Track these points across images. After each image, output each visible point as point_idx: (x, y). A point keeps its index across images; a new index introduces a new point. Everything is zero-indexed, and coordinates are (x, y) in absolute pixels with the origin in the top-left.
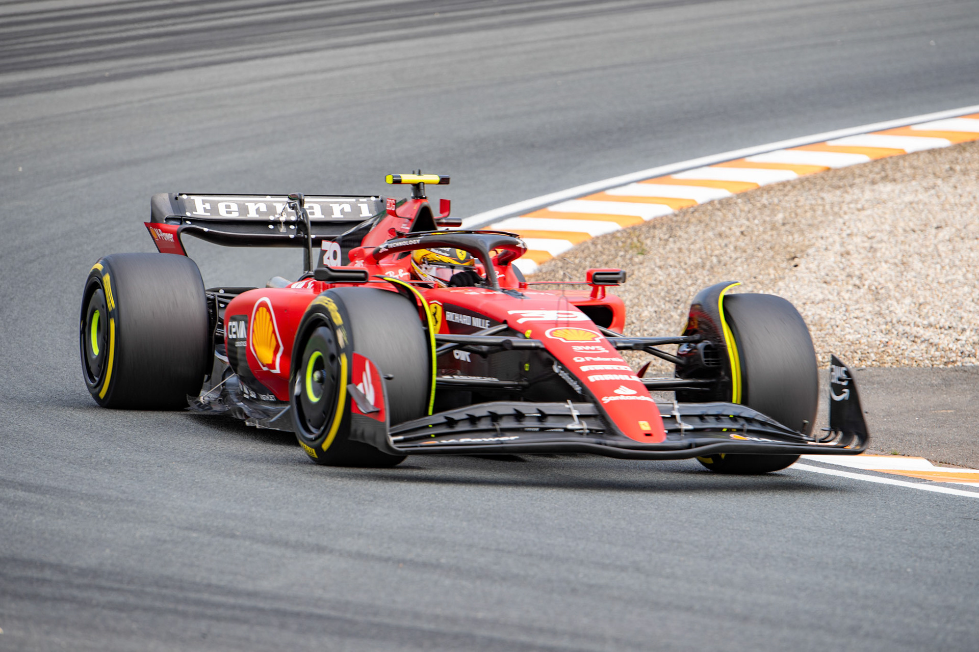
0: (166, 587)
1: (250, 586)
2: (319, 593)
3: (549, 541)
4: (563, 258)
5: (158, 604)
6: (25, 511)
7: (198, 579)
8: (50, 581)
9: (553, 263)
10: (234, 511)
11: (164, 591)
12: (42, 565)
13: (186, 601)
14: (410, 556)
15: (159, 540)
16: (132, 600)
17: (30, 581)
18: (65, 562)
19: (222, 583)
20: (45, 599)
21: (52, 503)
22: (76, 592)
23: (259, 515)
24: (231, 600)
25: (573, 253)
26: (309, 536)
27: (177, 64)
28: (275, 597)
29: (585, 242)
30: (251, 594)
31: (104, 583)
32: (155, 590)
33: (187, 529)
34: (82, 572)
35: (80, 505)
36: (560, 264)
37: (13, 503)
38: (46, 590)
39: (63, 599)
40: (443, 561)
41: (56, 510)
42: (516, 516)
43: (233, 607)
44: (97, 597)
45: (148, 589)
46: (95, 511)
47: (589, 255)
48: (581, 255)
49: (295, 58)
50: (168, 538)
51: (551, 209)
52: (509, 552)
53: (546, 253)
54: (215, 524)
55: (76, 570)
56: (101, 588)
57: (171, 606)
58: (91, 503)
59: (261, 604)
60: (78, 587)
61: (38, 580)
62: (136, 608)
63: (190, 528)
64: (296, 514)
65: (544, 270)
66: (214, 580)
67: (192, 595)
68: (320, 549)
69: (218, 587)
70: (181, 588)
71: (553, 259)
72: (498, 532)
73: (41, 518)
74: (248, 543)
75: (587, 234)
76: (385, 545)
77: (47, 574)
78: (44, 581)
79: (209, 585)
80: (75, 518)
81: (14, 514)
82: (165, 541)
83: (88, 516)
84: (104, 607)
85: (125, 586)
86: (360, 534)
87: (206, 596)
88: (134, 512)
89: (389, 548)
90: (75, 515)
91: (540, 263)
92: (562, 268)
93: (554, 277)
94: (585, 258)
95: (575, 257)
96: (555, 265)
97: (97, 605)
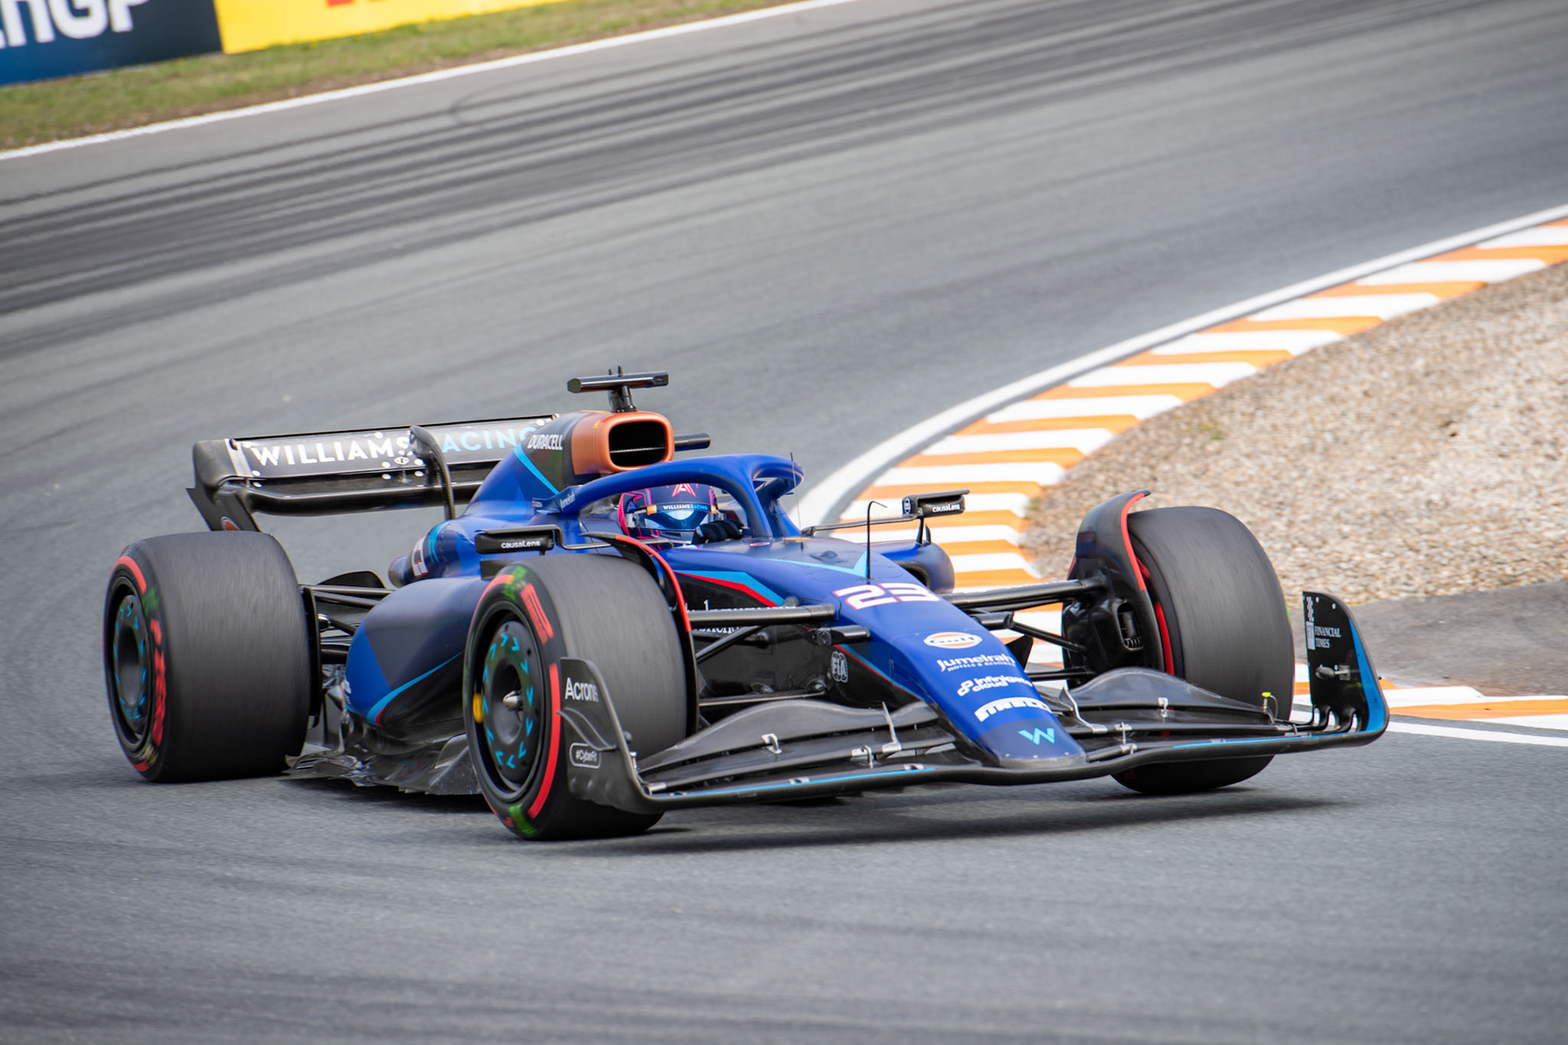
0: (587, 1001)
1: (709, 989)
2: (813, 990)
3: (1142, 883)
4: (1099, 455)
5: (579, 1027)
6: (362, 905)
8: (415, 1007)
9: (1086, 464)
11: (587, 1008)
12: (400, 984)
13: (619, 1019)
15: (564, 931)
16: (540, 1025)
17: (387, 1009)
21: (399, 889)
22: (454, 1020)
24: (686, 1013)
25: (1114, 447)
26: (786, 905)
27: (497, 220)
29: (1130, 429)
30: (713, 1001)
31: (496, 1003)
32: (570, 1006)
33: (602, 910)
34: (461, 989)
35: (441, 888)
36: (1097, 465)
37: (342, 894)
38: (411, 1021)
39: (438, 1033)
40: (990, 926)
41: (407, 899)
43: (690, 1023)
44: (489, 1024)
45: (561, 1006)
46: (464, 895)
47: (1138, 449)
48: (1126, 449)
49: (671, 195)
50: (577, 927)
51: (1075, 384)
52: (1086, 904)
53: (1074, 450)
54: (643, 900)
56: (491, 1011)
57: (599, 1029)
59: (731, 1016)
60: (459, 1012)
61: (397, 1007)
62: (548, 1036)
63: (607, 909)
65: (1075, 476)
66: (655, 983)
67: (628, 1010)
68: (806, 924)
69: (663, 994)
70: (610, 1001)
71: (1086, 459)
72: (1064, 875)
73: (387, 913)
74: (696, 923)
75: (1131, 417)
76: (900, 910)
77: (410, 996)
78: (405, 1008)
79: (649, 993)
80: (437, 908)
81: (346, 910)
82: (574, 932)
83: (455, 904)
85: (527, 1005)
86: (860, 896)
87: (647, 1010)
88: (521, 893)
89: (906, 913)
90: (435, 904)
91: (1067, 467)
92: (1100, 470)
93: (1090, 485)
94: (1133, 453)
95: (1119, 453)
96: (1090, 468)
97: (490, 1037)
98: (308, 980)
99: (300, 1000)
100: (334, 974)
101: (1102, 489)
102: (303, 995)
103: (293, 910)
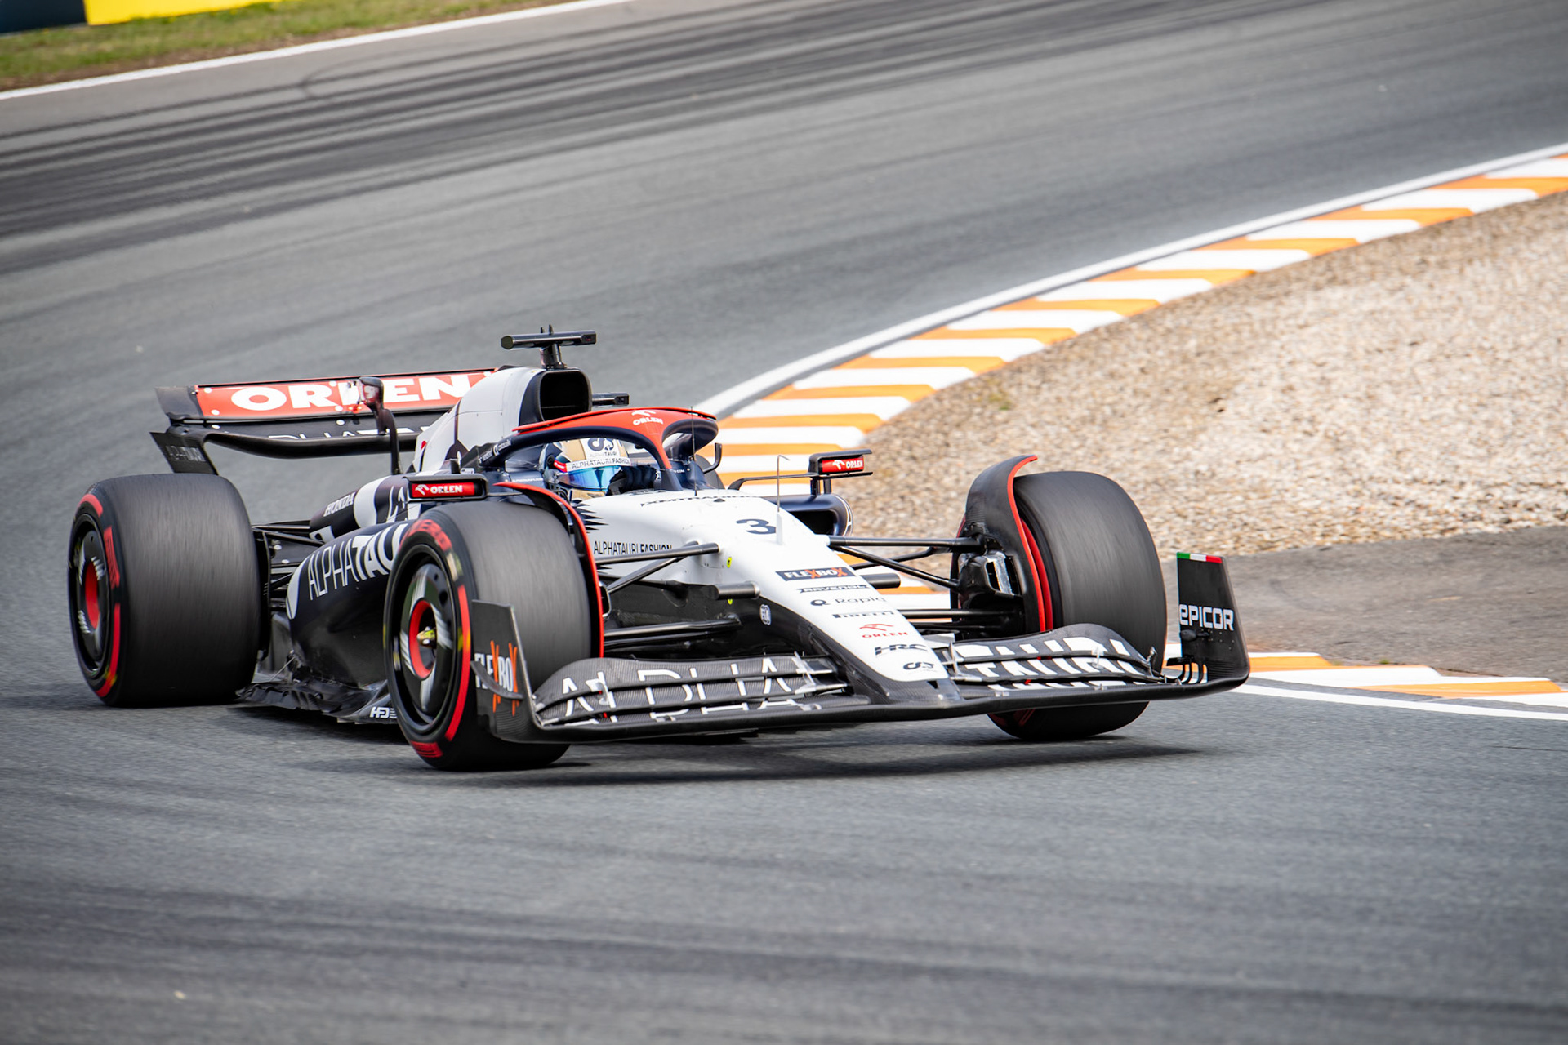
0: (402, 918)
1: (517, 910)
2: (614, 913)
4: (896, 421)
5: (393, 943)
6: (194, 825)
7: (444, 905)
8: (240, 921)
9: (885, 430)
11: (401, 925)
12: (227, 899)
13: (431, 936)
15: (383, 853)
16: (357, 940)
17: (213, 922)
18: (258, 892)
19: (479, 908)
20: (237, 947)
21: (229, 811)
22: (277, 935)
24: (494, 931)
25: (911, 414)
26: (592, 833)
27: (342, 188)
28: (555, 923)
29: (925, 398)
31: (316, 919)
32: (386, 923)
33: (419, 835)
34: (284, 906)
35: (268, 811)
36: (894, 430)
37: (176, 815)
38: (236, 935)
39: (262, 946)
40: (780, 856)
41: (236, 820)
44: (309, 939)
45: (378, 923)
46: (290, 818)
47: (932, 417)
48: (921, 416)
49: (505, 168)
50: (396, 850)
51: (875, 355)
52: (870, 838)
53: (873, 416)
54: (459, 826)
55: (274, 904)
56: (312, 927)
57: (412, 945)
58: (284, 807)
59: (536, 935)
60: (281, 926)
61: (223, 920)
62: (364, 951)
63: (425, 834)
65: (874, 440)
66: (467, 904)
67: (440, 928)
68: (609, 851)
69: (474, 914)
70: (423, 919)
71: (885, 424)
73: (217, 833)
74: (507, 849)
75: (926, 387)
76: (698, 840)
77: (236, 911)
78: (231, 922)
79: (461, 912)
80: (264, 829)
81: (179, 830)
82: (393, 855)
83: (281, 826)
84: (319, 953)
85: (345, 922)
86: (660, 826)
87: (458, 928)
88: (344, 817)
89: (703, 843)
90: (263, 826)
91: (867, 431)
92: (897, 435)
93: (888, 449)
94: (928, 421)
95: (915, 420)
96: (888, 433)
97: (309, 951)
98: (141, 894)
99: (132, 912)
100: (165, 889)
101: (899, 453)
102: (135, 907)
103: (129, 829)
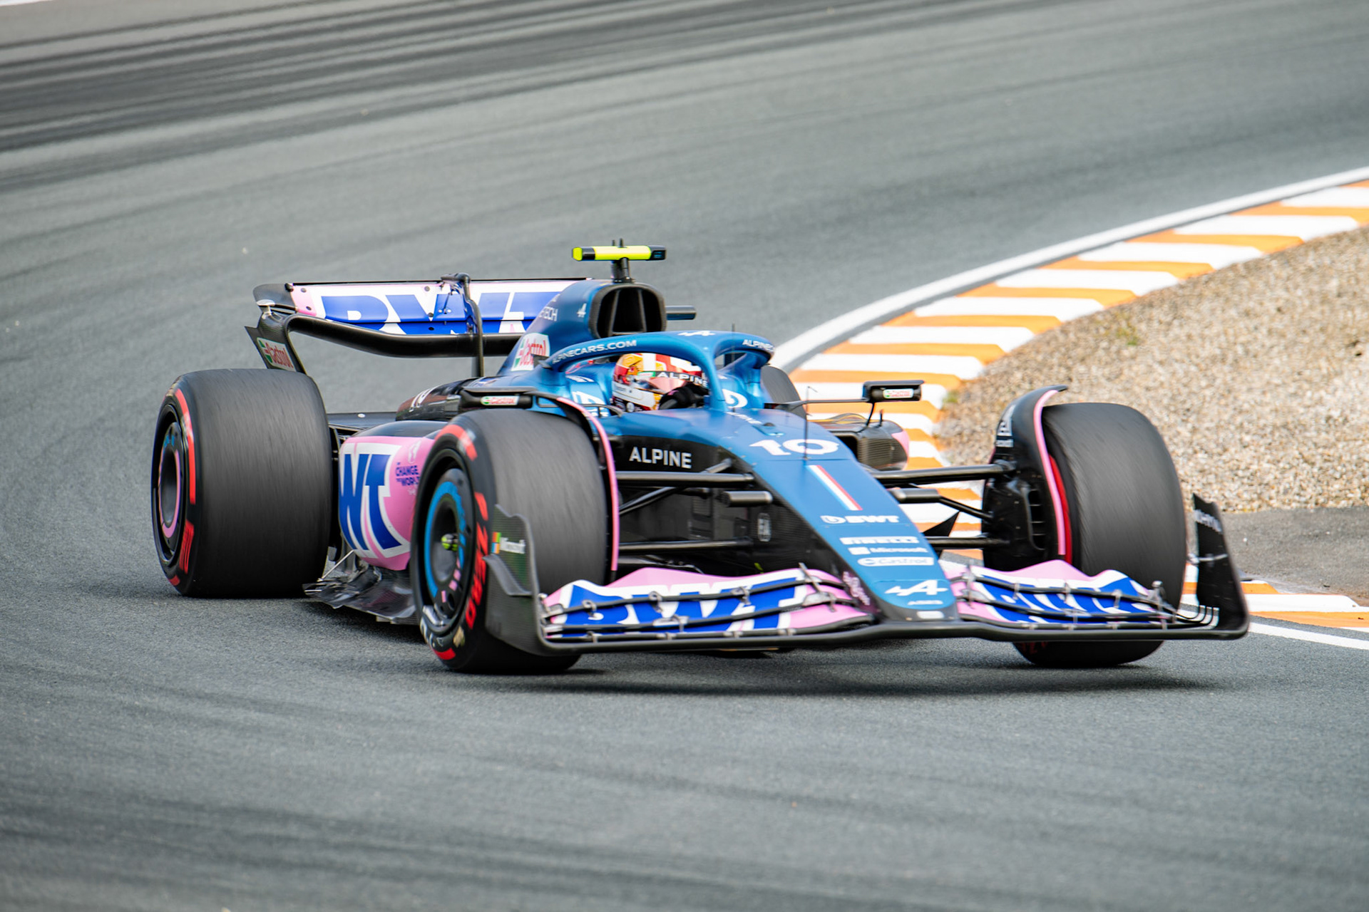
0: (460, 844)
1: (579, 840)
2: (677, 847)
3: (1007, 765)
4: (1019, 353)
5: (449, 869)
6: (260, 740)
7: (505, 832)
8: (296, 840)
9: (1006, 361)
10: (555, 733)
11: (459, 850)
12: (285, 817)
13: (488, 863)
14: (807, 791)
15: (450, 777)
16: (413, 864)
17: (269, 840)
18: (317, 811)
19: (540, 837)
20: (290, 866)
21: (297, 727)
22: (333, 855)
23: (590, 737)
24: (553, 861)
25: (1034, 346)
26: (663, 765)
27: (464, 93)
28: (617, 855)
29: (1050, 330)
30: (580, 852)
31: (373, 841)
32: (443, 848)
33: (488, 759)
34: (342, 826)
35: (337, 729)
36: (1015, 363)
37: (243, 729)
38: (291, 854)
39: (315, 866)
40: (855, 796)
41: (303, 737)
42: (959, 729)
43: (556, 871)
44: (364, 861)
45: (436, 848)
46: (359, 737)
47: (1057, 349)
48: (1045, 348)
49: (631, 78)
50: (463, 774)
51: (1002, 283)
52: (950, 781)
53: (996, 347)
54: (529, 752)
55: (332, 823)
56: (368, 849)
57: (468, 871)
58: (353, 726)
59: (596, 867)
60: (337, 847)
61: (279, 838)
62: (419, 875)
63: (494, 759)
64: (643, 734)
65: (993, 372)
66: (529, 832)
67: (498, 855)
68: (679, 784)
69: (535, 843)
70: (482, 846)
71: (1006, 356)
72: (933, 752)
73: (283, 749)
74: (575, 777)
75: (1054, 318)
76: (772, 776)
77: (293, 830)
78: (288, 840)
79: (521, 841)
80: (331, 747)
81: (245, 744)
82: (458, 778)
83: (349, 744)
84: (373, 876)
85: (403, 845)
86: (735, 761)
87: (517, 856)
88: (414, 738)
89: (777, 780)
90: (330, 744)
91: (987, 362)
92: (1018, 368)
93: (1008, 381)
94: (1051, 354)
95: (1038, 352)
96: (1009, 365)
97: (364, 873)
98: (199, 808)
99: (188, 826)
100: (224, 804)
101: (1019, 386)
102: (192, 822)
103: (195, 742)
